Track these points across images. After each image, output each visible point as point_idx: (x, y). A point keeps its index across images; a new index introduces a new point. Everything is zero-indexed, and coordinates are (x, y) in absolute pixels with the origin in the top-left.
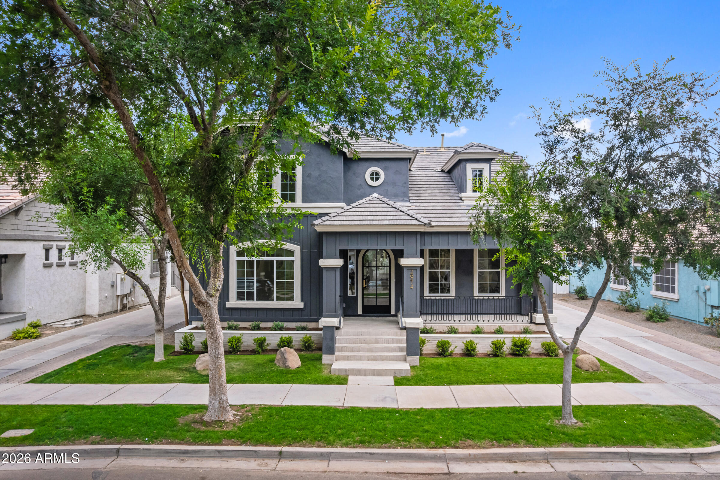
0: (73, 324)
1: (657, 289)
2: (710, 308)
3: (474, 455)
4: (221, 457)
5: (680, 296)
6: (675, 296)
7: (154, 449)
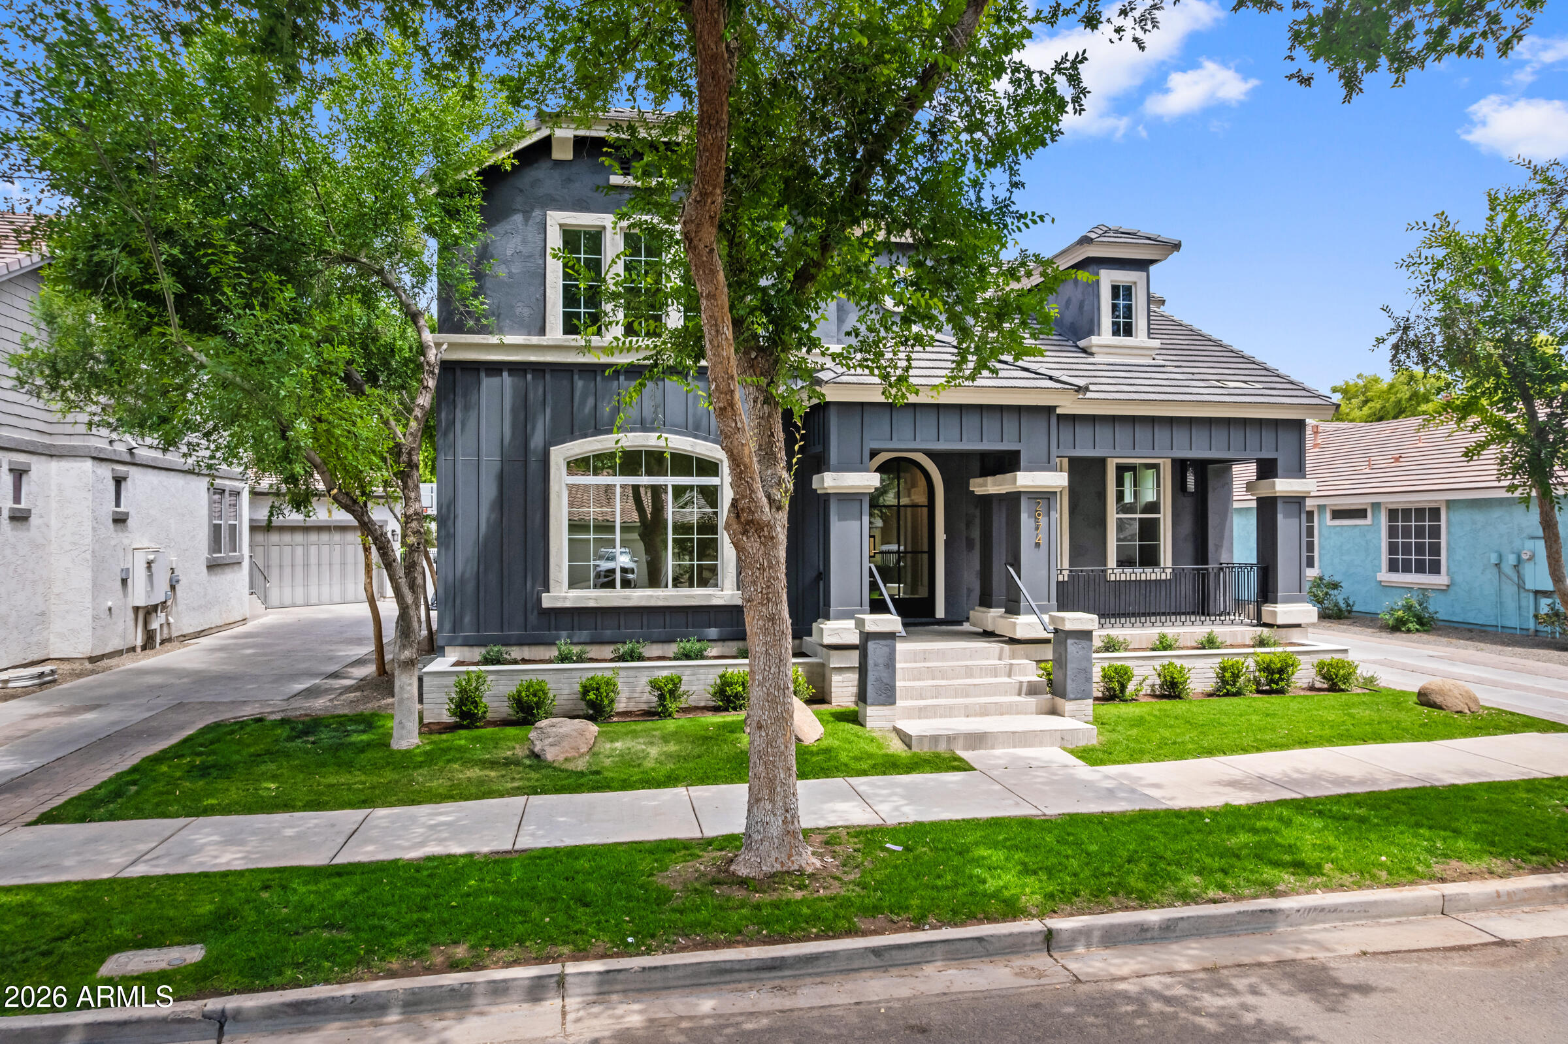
0: (32, 678)
1: (1393, 567)
2: (1531, 596)
3: (1509, 894)
4: (885, 968)
5: (1452, 579)
6: (1441, 580)
7: (676, 966)
